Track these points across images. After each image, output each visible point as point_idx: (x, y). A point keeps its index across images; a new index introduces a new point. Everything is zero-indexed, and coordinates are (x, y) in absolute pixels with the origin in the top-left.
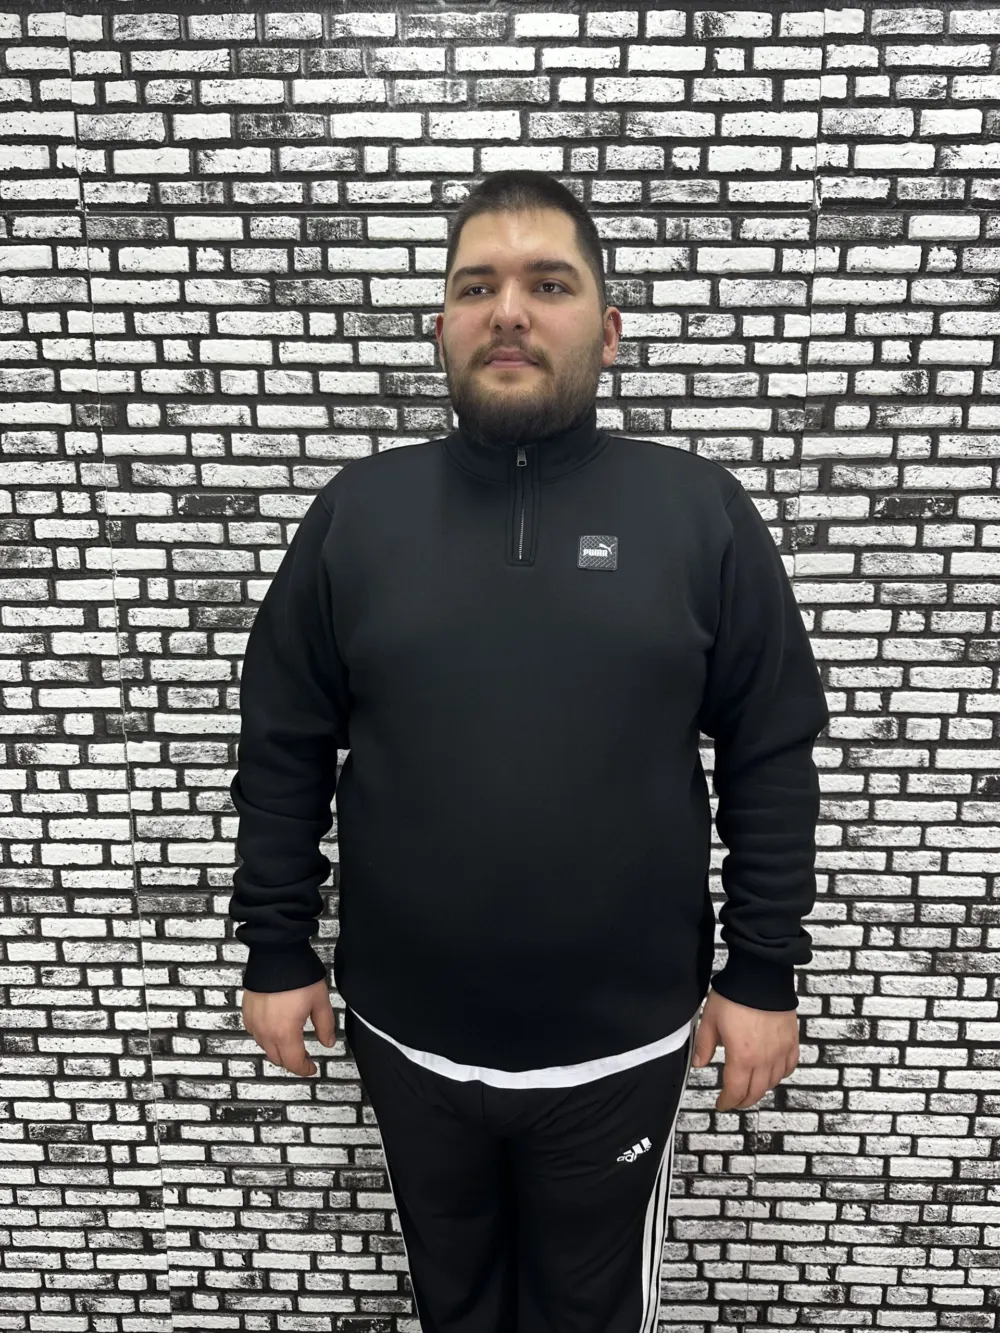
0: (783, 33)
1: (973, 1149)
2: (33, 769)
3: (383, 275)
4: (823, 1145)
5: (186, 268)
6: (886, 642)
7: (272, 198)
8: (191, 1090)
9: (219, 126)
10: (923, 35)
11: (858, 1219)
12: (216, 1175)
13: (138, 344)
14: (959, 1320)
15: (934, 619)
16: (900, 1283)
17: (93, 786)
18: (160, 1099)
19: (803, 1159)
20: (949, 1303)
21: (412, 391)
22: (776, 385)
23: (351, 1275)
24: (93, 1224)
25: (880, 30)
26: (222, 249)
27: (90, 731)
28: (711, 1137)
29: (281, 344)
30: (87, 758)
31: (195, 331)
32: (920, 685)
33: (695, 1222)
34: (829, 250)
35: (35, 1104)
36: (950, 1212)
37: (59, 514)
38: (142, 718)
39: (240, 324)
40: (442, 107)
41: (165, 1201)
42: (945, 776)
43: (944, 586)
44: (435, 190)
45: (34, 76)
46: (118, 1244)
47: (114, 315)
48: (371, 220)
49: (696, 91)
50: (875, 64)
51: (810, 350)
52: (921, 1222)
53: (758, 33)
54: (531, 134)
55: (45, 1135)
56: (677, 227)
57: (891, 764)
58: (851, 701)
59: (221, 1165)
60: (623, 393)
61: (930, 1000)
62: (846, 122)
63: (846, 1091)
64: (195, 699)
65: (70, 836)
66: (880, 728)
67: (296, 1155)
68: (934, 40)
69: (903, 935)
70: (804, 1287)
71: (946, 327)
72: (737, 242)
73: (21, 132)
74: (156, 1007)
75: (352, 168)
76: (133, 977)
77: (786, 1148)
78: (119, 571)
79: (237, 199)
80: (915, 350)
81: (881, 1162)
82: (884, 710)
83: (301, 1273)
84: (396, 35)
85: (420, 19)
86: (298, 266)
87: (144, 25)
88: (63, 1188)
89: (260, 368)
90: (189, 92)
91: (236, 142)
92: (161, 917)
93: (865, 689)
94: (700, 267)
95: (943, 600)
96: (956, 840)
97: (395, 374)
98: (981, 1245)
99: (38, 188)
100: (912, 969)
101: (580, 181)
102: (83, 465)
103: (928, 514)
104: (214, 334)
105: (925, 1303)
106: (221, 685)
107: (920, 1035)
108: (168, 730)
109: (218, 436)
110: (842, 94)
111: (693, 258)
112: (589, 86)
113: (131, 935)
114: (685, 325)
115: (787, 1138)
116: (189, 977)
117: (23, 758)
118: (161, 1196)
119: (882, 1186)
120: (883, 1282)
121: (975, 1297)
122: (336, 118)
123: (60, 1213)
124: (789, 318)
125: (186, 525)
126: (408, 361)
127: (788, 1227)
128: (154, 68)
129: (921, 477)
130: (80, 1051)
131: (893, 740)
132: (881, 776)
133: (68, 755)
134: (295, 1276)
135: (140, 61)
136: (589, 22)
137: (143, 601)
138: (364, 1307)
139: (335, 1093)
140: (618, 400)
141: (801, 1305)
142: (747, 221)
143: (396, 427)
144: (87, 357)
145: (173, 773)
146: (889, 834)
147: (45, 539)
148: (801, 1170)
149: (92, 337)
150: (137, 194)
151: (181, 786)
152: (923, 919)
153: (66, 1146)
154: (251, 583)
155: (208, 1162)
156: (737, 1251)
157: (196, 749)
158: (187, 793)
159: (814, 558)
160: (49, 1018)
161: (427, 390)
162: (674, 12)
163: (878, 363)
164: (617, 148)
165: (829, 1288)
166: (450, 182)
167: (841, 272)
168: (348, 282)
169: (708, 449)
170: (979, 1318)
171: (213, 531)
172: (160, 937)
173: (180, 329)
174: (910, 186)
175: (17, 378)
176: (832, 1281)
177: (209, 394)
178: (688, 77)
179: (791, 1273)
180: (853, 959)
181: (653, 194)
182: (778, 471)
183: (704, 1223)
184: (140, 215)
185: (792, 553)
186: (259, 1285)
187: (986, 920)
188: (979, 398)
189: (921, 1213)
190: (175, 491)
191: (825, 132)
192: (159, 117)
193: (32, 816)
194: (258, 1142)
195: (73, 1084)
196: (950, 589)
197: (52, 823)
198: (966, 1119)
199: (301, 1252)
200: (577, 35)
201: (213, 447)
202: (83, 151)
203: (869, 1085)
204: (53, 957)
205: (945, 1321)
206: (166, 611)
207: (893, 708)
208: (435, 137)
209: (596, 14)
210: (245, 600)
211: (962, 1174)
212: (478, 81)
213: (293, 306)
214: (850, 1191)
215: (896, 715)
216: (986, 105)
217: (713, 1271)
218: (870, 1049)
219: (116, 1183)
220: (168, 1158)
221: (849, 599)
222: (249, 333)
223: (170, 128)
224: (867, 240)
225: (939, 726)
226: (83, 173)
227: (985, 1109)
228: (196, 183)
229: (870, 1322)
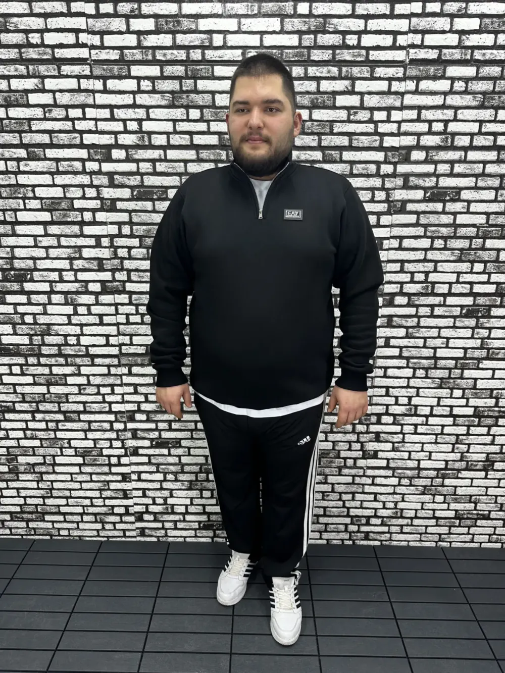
1: (454, 457)
2: (76, 306)
3: (221, 93)
4: (394, 456)
5: (136, 89)
6: (428, 252)
7: (173, 57)
8: (143, 435)
9: (149, 24)
11: (407, 484)
12: (153, 468)
13: (116, 123)
14: (445, 523)
15: (448, 242)
16: (422, 509)
17: (101, 313)
18: (130, 439)
19: (386, 461)
20: (441, 516)
22: (387, 142)
23: (206, 506)
24: (103, 488)
26: (152, 81)
27: (99, 290)
28: (349, 452)
29: (177, 123)
30: (98, 301)
31: (140, 118)
32: (441, 270)
33: (342, 485)
34: (411, 82)
35: (80, 441)
36: (443, 481)
37: (84, 197)
38: (121, 285)
39: (159, 114)
40: (246, 16)
42: (450, 308)
43: (453, 228)
44: (243, 54)
46: (114, 495)
47: (105, 110)
48: (215, 68)
49: (357, 9)
51: (402, 127)
52: (432, 485)
54: (285, 29)
55: (84, 453)
56: (347, 71)
57: (427, 303)
58: (412, 277)
59: (155, 464)
60: (322, 145)
62: (421, 24)
63: (404, 434)
64: (143, 277)
65: (92, 333)
66: (423, 288)
67: (184, 460)
69: (429, 372)
70: (385, 510)
71: (460, 116)
72: (373, 78)
73: (63, 27)
74: (128, 402)
75: (208, 44)
76: (120, 390)
77: (379, 457)
78: (109, 222)
79: (158, 58)
80: (446, 126)
81: (417, 462)
82: (426, 281)
83: (187, 506)
86: (184, 88)
88: (91, 474)
89: (168, 134)
90: (136, 9)
91: (157, 31)
92: (130, 366)
93: (419, 272)
94: (356, 90)
95: (452, 235)
96: (453, 334)
97: (225, 136)
98: (455, 494)
99: (71, 53)
100: (432, 386)
101: (306, 50)
102: (93, 176)
103: (448, 198)
104: (149, 119)
105: (432, 516)
107: (435, 412)
108: (132, 290)
109: (150, 163)
110: (420, 11)
111: (353, 86)
112: (311, 7)
113: (118, 373)
114: (349, 115)
115: (380, 453)
116: (142, 390)
117: (71, 301)
118: (131, 477)
119: (417, 471)
120: (416, 508)
121: (451, 514)
122: (200, 21)
123: (90, 484)
124: (393, 112)
125: (137, 203)
127: (379, 487)
129: (445, 182)
130: (97, 420)
131: (429, 293)
132: (423, 308)
133: (90, 300)
134: (184, 507)
137: (120, 235)
138: (211, 519)
139: (200, 435)
140: (320, 148)
141: (383, 517)
142: (377, 69)
143: (225, 160)
144: (94, 129)
145: (134, 308)
146: (425, 332)
147: (78, 208)
148: (385, 465)
149: (96, 120)
150: (114, 55)
151: (137, 313)
152: (438, 366)
153: (92, 457)
155: (150, 463)
156: (359, 497)
157: (143, 297)
158: (140, 316)
159: (400, 217)
160: (84, 407)
163: (430, 132)
164: (322, 35)
165: (394, 511)
166: (250, 50)
167: (416, 92)
168: (205, 96)
169: (358, 169)
170: (453, 522)
171: (148, 205)
172: (130, 374)
173: (134, 117)
174: (447, 53)
175: (64, 138)
176: (396, 508)
177: (146, 145)
178: (354, 3)
179: (380, 505)
180: (408, 382)
181: (337, 57)
182: (386, 179)
183: (346, 485)
184: (116, 65)
185: (391, 215)
186: (170, 510)
187: (463, 366)
188: (472, 147)
189: (432, 482)
190: (132, 188)
191: (412, 28)
192: (123, 20)
193: (76, 325)
194: (170, 455)
195: (95, 433)
196: (456, 230)
197: (84, 328)
198: (451, 445)
199: (187, 498)
202: (90, 35)
203: (413, 432)
204: (86, 382)
205: (439, 523)
206: (130, 239)
207: (429, 280)
208: (243, 30)
211: (449, 467)
212: (263, 4)
213: (182, 106)
214: (404, 473)
215: (430, 282)
216: (482, 16)
217: (349, 504)
218: (415, 418)
219: (112, 472)
220: (133, 462)
221: (414, 234)
222: (163, 118)
223: (128, 25)
224: (428, 78)
225: (448, 287)
226: (91, 46)
227: (459, 442)
228: (140, 50)
229: (410, 524)
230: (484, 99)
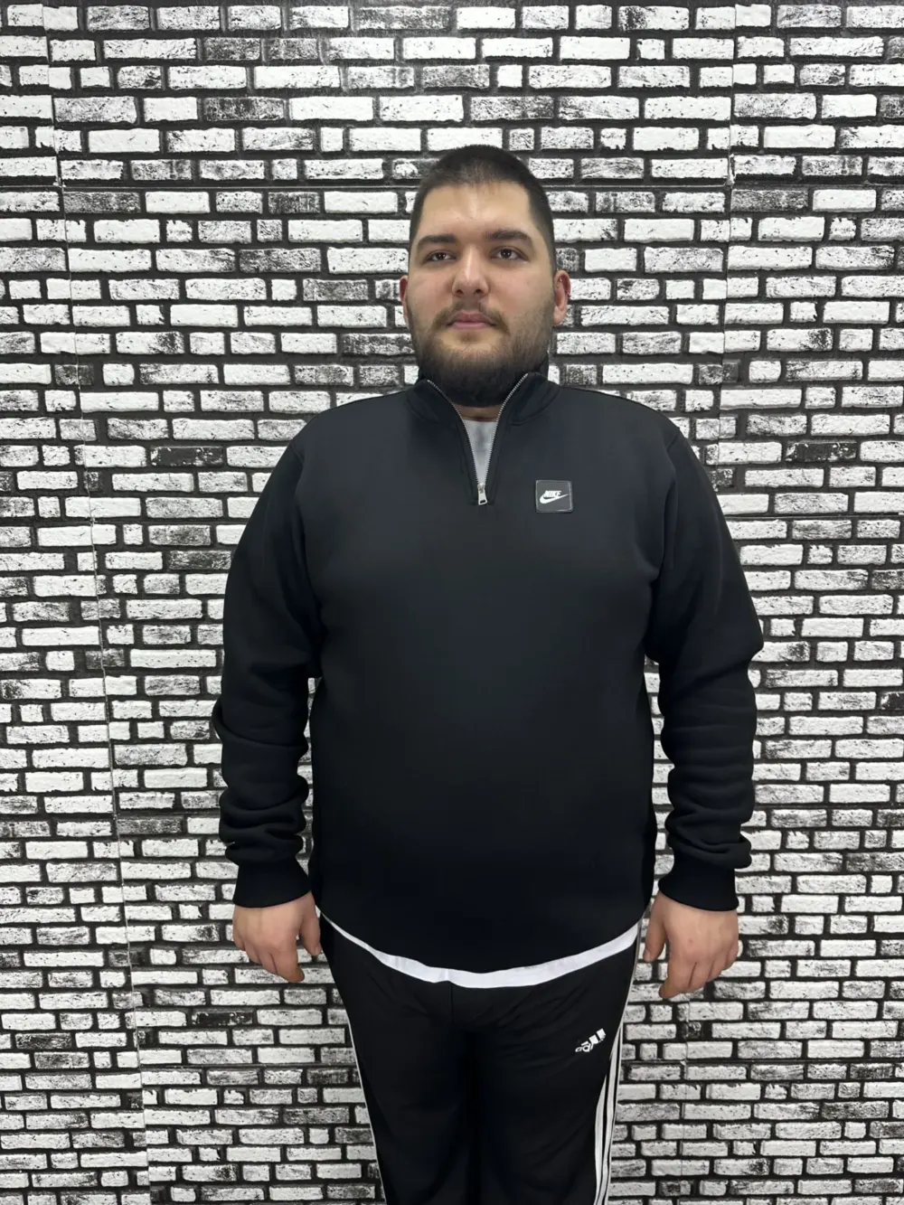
0: (699, 26)
1: (882, 1031)
2: (17, 704)
3: (339, 245)
4: (747, 1032)
5: (157, 239)
6: (798, 574)
7: (236, 174)
8: (168, 998)
9: (186, 109)
10: (824, 28)
11: (780, 1098)
12: (192, 1076)
13: (112, 309)
14: (871, 1186)
15: (840, 552)
16: (818, 1155)
17: (73, 718)
18: (139, 1008)
19: (730, 1045)
20: (862, 1171)
21: (367, 350)
22: (696, 343)
23: (318, 1165)
24: (77, 1126)
25: (786, 23)
26: (191, 222)
27: (71, 667)
28: (647, 1027)
29: (246, 309)
30: (68, 693)
31: (166, 297)
32: (828, 612)
33: (633, 1105)
34: (742, 221)
35: (22, 1016)
36: (862, 1088)
37: (40, 466)
38: (119, 654)
39: (207, 290)
40: (392, 92)
41: (145, 1101)
42: (852, 694)
43: (849, 522)
44: (386, 167)
45: (14, 63)
46: (101, 1143)
47: (90, 282)
48: (327, 194)
49: (621, 78)
50: (781, 54)
51: (727, 311)
52: (837, 1099)
53: (676, 26)
54: (473, 117)
55: (32, 1044)
56: (606, 200)
57: (804, 684)
59: (196, 1067)
60: (559, 351)
61: (842, 897)
62: (756, 106)
63: (768, 981)
64: (169, 636)
65: (53, 765)
66: (793, 651)
67: (266, 1056)
68: (833, 32)
69: (817, 838)
70: (731, 1162)
71: (847, 290)
72: (661, 214)
73: (2, 114)
74: (134, 922)
75: (310, 147)
76: (114, 895)
77: (715, 1036)
78: (97, 519)
79: (204, 176)
80: (820, 310)
81: (799, 1045)
82: (797, 635)
83: (272, 1165)
84: (349, 27)
85: (370, 12)
86: (261, 237)
87: (116, 16)
88: (49, 1093)
89: (226, 330)
90: (159, 78)
91: (203, 123)
92: (138, 839)
93: (780, 617)
94: (630, 235)
95: (848, 535)
96: (863, 751)
97: (351, 335)
98: (890, 1118)
99: (18, 166)
100: (825, 869)
102: (63, 421)
103: (834, 458)
104: (184, 299)
105: (841, 1172)
106: (193, 623)
107: (833, 929)
108: (144, 665)
109: (188, 393)
110: (751, 80)
111: (620, 229)
112: (525, 73)
113: (111, 856)
114: (614, 289)
115: (716, 1027)
116: (165, 893)
117: (8, 693)
118: (141, 1098)
119: (801, 1067)
120: (804, 1154)
121: (886, 1165)
122: (294, 101)
123: (46, 1117)
124: (707, 282)
125: (158, 476)
126: (362, 323)
127: (718, 1107)
128: (127, 56)
129: (826, 425)
130: (63, 965)
131: (806, 662)
132: (796, 695)
133: (50, 689)
134: (267, 1167)
135: (113, 49)
136: (524, 15)
137: (120, 546)
138: (331, 1195)
139: (302, 998)
141: (730, 1178)
142: (669, 196)
143: (352, 384)
144: (66, 322)
145: (148, 704)
146: (803, 747)
147: (27, 490)
148: (728, 1054)
149: (70, 303)
150: (112, 171)
151: (156, 716)
152: (835, 824)
153: (51, 1054)
154: (219, 528)
155: (185, 1064)
156: (671, 1131)
157: (170, 682)
158: (161, 723)
159: (733, 499)
160: (34, 935)
161: (381, 349)
162: (601, 7)
163: (787, 323)
164: (551, 129)
165: (754, 1161)
166: (399, 160)
167: (754, 241)
168: (307, 252)
170: (890, 1184)
171: (184, 481)
172: (138, 857)
173: (152, 295)
174: (814, 163)
176: (757, 1155)
177: (179, 355)
178: (614, 65)
179: (720, 1149)
180: (772, 861)
181: (584, 171)
182: (699, 421)
183: (641, 1106)
184: (114, 190)
186: (233, 1177)
187: (891, 823)
188: (877, 353)
189: (836, 1090)
190: (148, 444)
191: (737, 115)
192: (131, 100)
193: (17, 747)
194: (231, 1045)
195: (57, 996)
196: (854, 525)
197: (36, 753)
198: (875, 1004)
199: (272, 1146)
200: (513, 27)
201: (183, 403)
202: (60, 131)
203: (788, 975)
204: (37, 878)
205: (859, 1188)
206: (141, 555)
207: (805, 633)
208: (385, 119)
209: (530, 8)
210: (214, 544)
211: (873, 1054)
212: (424, 69)
213: (256, 274)
214: (773, 1072)
215: (808, 639)
216: (880, 91)
217: (650, 1149)
218: (789, 942)
219: (98, 1087)
220: (148, 1063)
221: (765, 536)
222: (216, 299)
223: (141, 109)
224: (777, 212)
225: (846, 649)
226: (61, 152)
227: (892, 994)
228: (165, 161)
229: (792, 1192)
230: (895, 253)
